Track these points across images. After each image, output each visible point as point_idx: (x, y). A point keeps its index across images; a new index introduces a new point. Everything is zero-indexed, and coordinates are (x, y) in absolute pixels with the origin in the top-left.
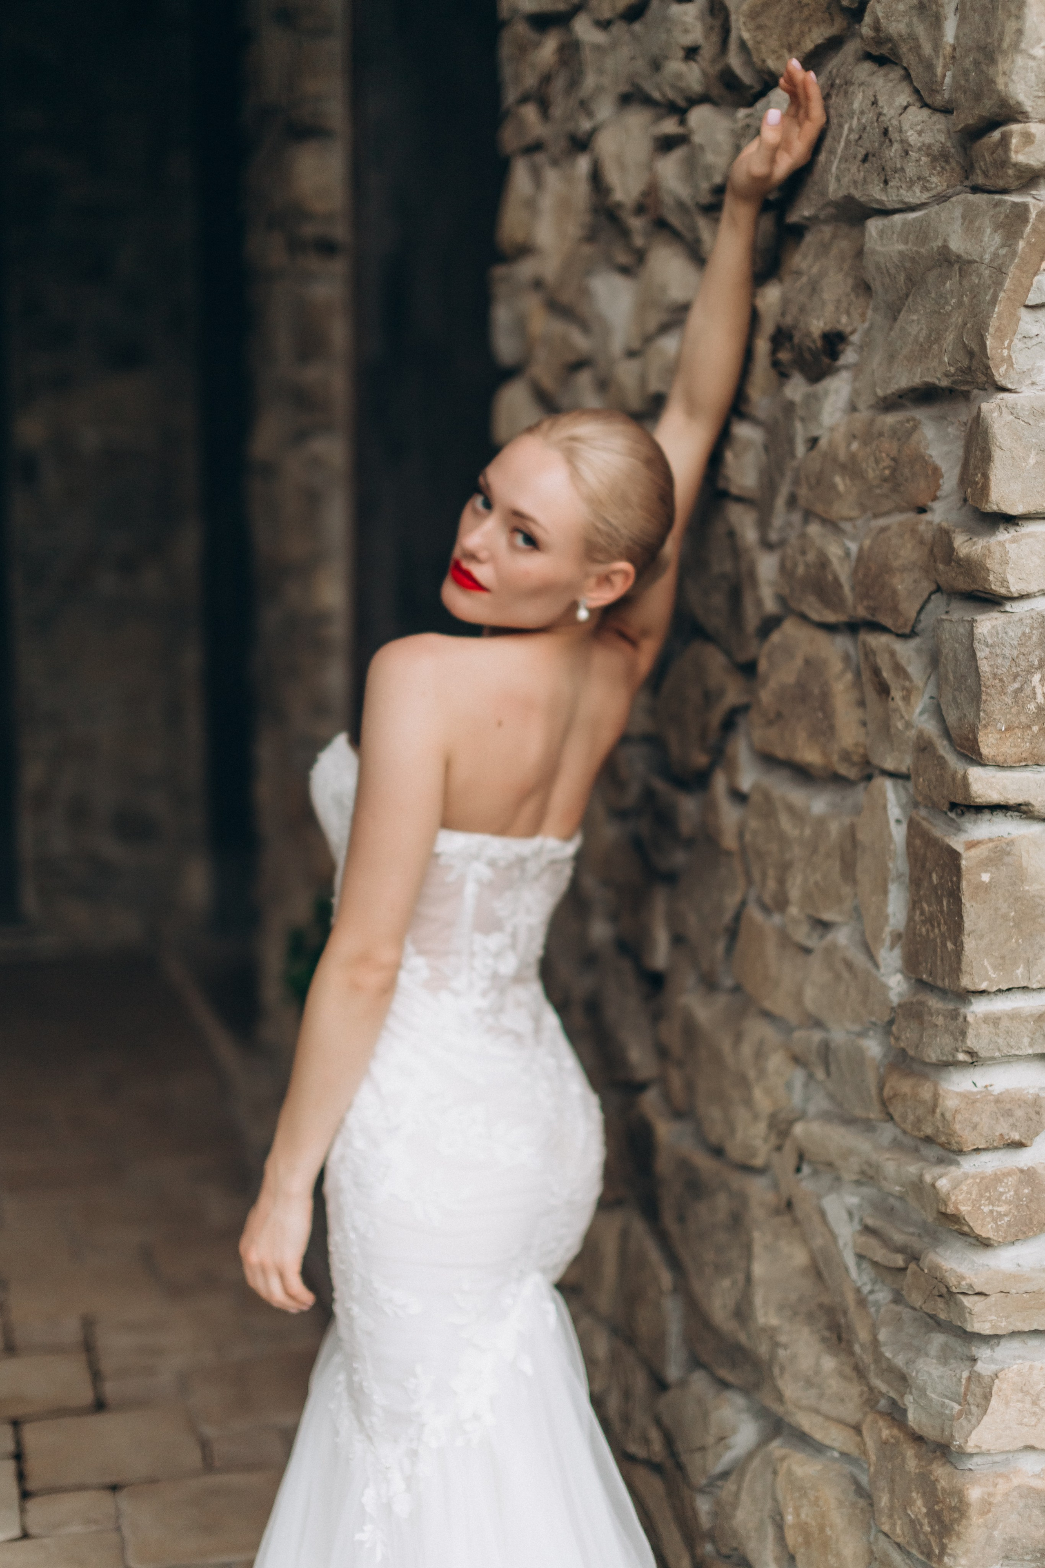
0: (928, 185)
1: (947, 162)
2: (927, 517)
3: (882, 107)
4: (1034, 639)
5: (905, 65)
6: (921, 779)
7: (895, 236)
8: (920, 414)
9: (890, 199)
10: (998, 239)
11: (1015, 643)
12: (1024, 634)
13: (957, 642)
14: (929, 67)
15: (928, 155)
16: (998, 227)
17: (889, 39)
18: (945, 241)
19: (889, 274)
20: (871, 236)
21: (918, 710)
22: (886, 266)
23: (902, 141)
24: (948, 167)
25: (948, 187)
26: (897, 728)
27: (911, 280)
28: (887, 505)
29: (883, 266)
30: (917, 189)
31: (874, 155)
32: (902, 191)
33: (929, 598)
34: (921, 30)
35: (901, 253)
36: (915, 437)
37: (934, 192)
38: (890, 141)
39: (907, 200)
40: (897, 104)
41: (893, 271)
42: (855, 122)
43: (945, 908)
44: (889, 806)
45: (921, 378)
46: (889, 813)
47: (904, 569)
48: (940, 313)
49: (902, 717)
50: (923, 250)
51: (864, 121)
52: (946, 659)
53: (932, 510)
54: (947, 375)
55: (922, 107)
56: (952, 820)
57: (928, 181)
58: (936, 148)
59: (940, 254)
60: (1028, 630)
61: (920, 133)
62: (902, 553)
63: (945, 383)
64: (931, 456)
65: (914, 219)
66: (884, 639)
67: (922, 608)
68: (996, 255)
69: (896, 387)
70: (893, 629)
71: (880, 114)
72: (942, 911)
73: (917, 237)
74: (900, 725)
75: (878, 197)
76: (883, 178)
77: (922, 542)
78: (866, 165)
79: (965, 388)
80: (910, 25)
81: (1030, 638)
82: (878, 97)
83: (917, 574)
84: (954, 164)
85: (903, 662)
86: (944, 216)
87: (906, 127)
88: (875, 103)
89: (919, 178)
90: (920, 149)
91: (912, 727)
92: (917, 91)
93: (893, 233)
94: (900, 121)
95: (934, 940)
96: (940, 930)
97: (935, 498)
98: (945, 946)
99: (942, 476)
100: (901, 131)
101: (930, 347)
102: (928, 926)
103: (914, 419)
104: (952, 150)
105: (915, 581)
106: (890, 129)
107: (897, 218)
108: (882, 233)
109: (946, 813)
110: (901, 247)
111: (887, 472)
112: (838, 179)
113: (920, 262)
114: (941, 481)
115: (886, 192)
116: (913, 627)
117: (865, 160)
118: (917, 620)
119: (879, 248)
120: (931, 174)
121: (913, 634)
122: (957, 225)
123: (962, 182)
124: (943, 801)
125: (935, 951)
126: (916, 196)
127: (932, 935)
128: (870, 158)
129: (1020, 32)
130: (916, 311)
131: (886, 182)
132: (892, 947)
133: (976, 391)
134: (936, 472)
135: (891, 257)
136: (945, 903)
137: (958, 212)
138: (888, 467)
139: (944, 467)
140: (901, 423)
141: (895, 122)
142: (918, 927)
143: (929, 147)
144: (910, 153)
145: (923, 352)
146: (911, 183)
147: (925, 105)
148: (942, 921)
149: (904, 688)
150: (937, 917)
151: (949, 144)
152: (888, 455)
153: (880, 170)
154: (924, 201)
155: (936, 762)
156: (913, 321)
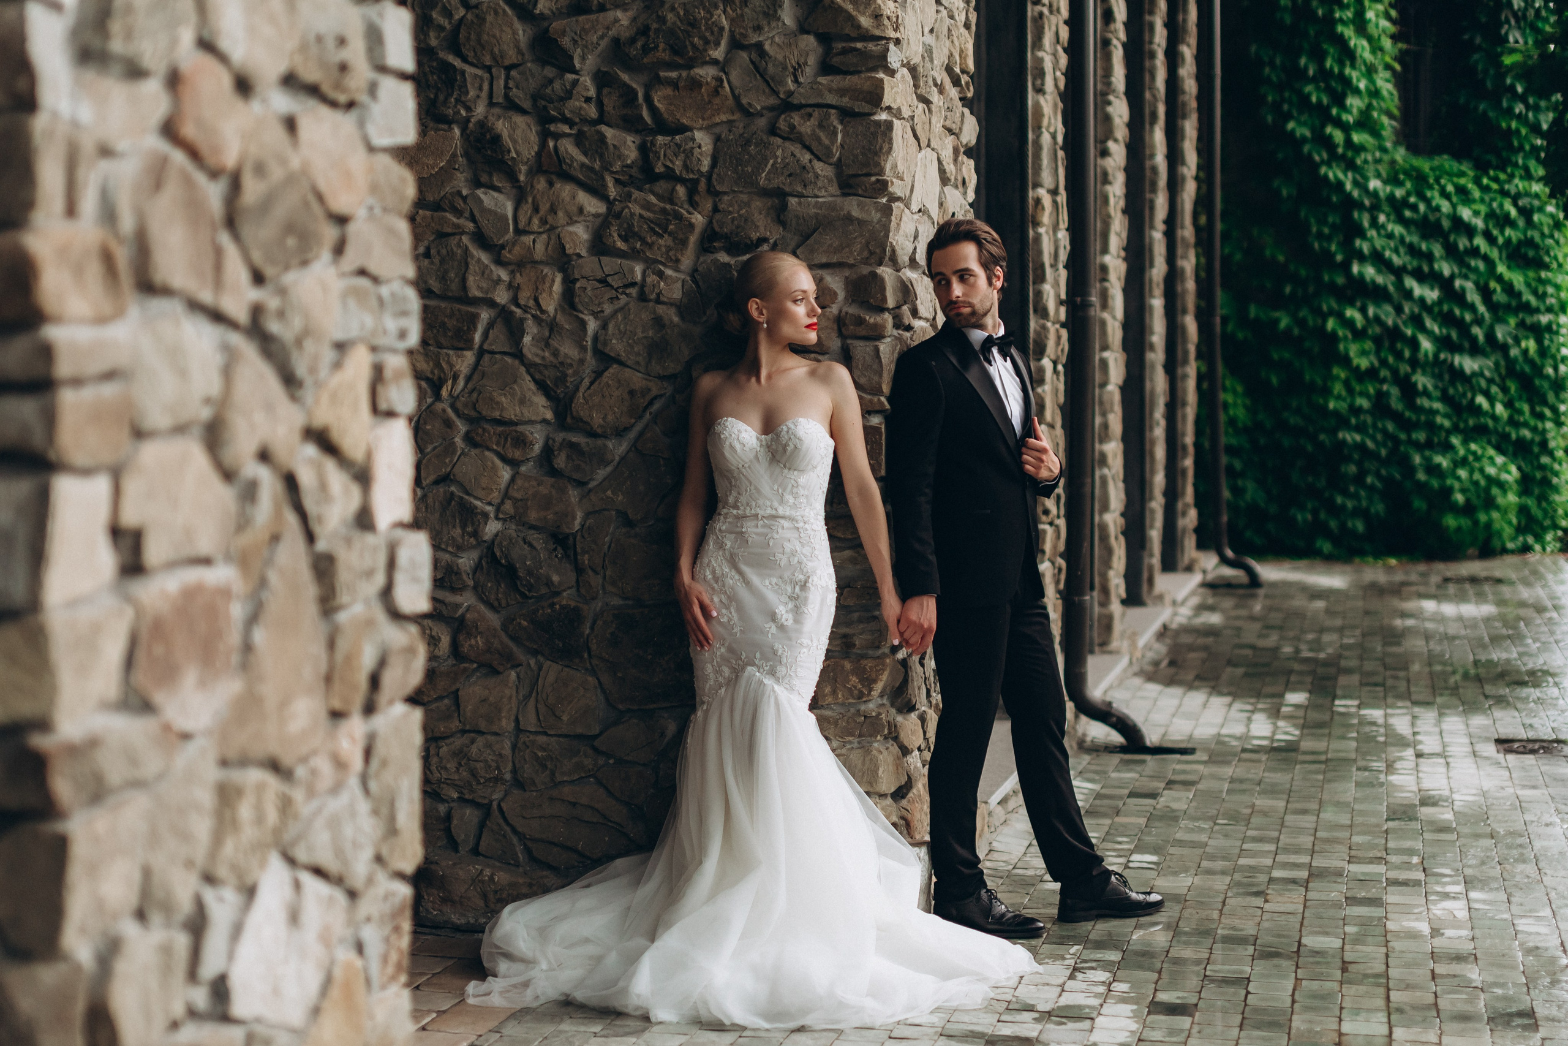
2: (828, 310)
10: (879, 215)
14: (828, 149)
16: (877, 210)
17: (800, 133)
34: (822, 135)
42: (779, 160)
68: (879, 221)
71: (798, 161)
100: (813, 167)
108: (800, 203)
112: (768, 179)
117: (790, 175)
122: (855, 207)
129: (891, 149)
134: (835, 293)
139: (838, 292)
146: (819, 189)
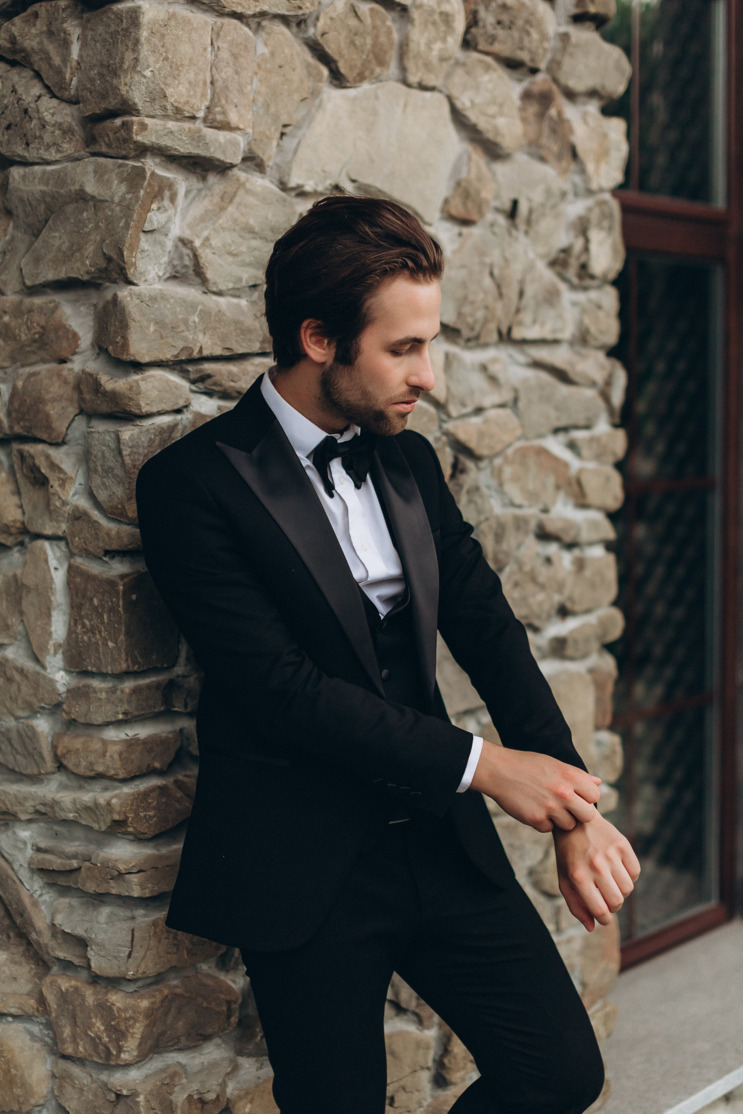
0: (60, 149)
1: (73, 135)
3: (21, 95)
4: (157, 442)
5: (36, 69)
6: (77, 539)
7: (36, 180)
8: (58, 298)
9: (31, 155)
11: (146, 444)
12: (150, 439)
13: (104, 446)
15: (60, 129)
18: (81, 186)
19: (30, 204)
20: (14, 179)
21: (71, 493)
22: (28, 200)
23: (39, 119)
24: (74, 139)
25: (75, 151)
26: (56, 506)
27: (50, 210)
28: (34, 358)
29: (26, 199)
30: (53, 151)
31: (16, 126)
32: (41, 151)
33: (73, 419)
35: (43, 192)
36: (58, 313)
37: (65, 154)
38: (30, 117)
39: (45, 157)
40: (32, 93)
41: (34, 203)
43: (106, 620)
44: (49, 559)
45: (66, 273)
46: (50, 563)
47: (54, 400)
48: (79, 232)
49: (60, 498)
50: (62, 191)
51: (5, 102)
52: (95, 457)
53: (71, 361)
54: (88, 273)
55: (51, 98)
56: (106, 562)
57: (61, 146)
58: (65, 125)
59: (76, 194)
60: (153, 437)
61: (53, 115)
62: (51, 389)
63: (86, 278)
64: (71, 326)
65: (53, 171)
66: (40, 447)
67: (69, 426)
69: (44, 279)
70: (48, 440)
72: (102, 623)
73: (56, 182)
74: (58, 504)
75: (21, 154)
76: (25, 141)
77: (66, 382)
78: (10, 132)
79: (99, 282)
80: (41, 43)
81: (154, 442)
82: (17, 87)
83: (64, 403)
84: (78, 137)
85: (57, 462)
86: (78, 170)
87: (42, 109)
88: (14, 91)
89: (54, 144)
90: (54, 125)
91: (68, 504)
92: (47, 87)
93: (34, 178)
94: (37, 105)
95: (97, 643)
96: (101, 636)
97: (74, 353)
98: (107, 645)
99: (79, 339)
101: (73, 254)
102: (90, 634)
103: (54, 301)
104: (76, 128)
105: (63, 408)
106: (29, 110)
107: (36, 168)
109: (100, 558)
110: (43, 188)
111: (37, 336)
113: (59, 198)
114: (79, 342)
115: (28, 151)
116: (64, 438)
118: (66, 434)
119: (22, 187)
120: (63, 142)
121: (63, 443)
123: (84, 149)
124: (99, 550)
125: (97, 650)
126: (52, 155)
127: (93, 640)
128: (13, 127)
130: (57, 230)
131: (28, 144)
132: (55, 653)
133: (108, 284)
135: (33, 194)
136: (105, 617)
137: (90, 168)
138: (38, 333)
140: (46, 303)
141: (33, 105)
142: (80, 636)
143: (60, 124)
144: (47, 127)
145: (67, 257)
147: (53, 96)
148: (103, 629)
149: (59, 479)
150: (98, 627)
151: (74, 124)
152: (38, 325)
153: (22, 136)
154: (57, 158)
155: (91, 525)
156: (55, 237)
